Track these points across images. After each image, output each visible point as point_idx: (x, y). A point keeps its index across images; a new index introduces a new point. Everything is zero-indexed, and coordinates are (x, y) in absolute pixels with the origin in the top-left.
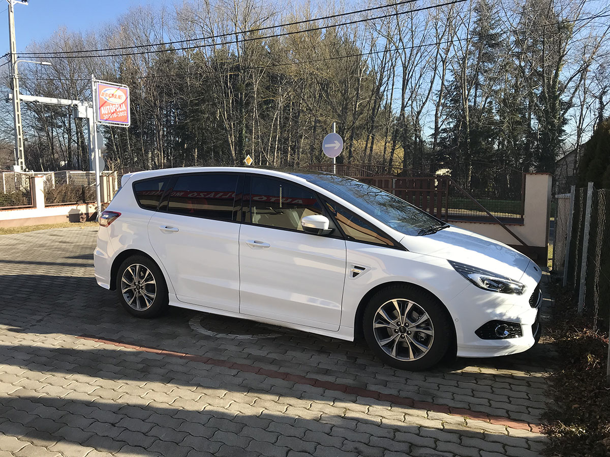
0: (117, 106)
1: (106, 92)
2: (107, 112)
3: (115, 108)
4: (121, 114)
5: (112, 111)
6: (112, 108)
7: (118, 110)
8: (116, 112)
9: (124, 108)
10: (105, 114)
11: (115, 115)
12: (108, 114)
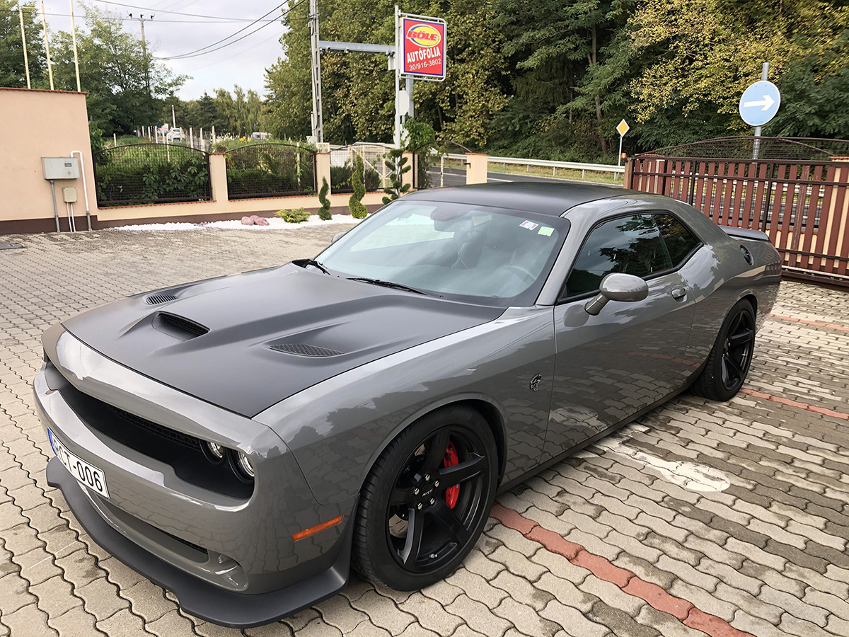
0: (428, 49)
2: (414, 60)
3: (425, 54)
4: (433, 63)
5: (421, 59)
6: (422, 55)
7: (429, 57)
8: (427, 60)
9: (439, 53)
10: (412, 63)
11: (425, 65)
12: (416, 62)
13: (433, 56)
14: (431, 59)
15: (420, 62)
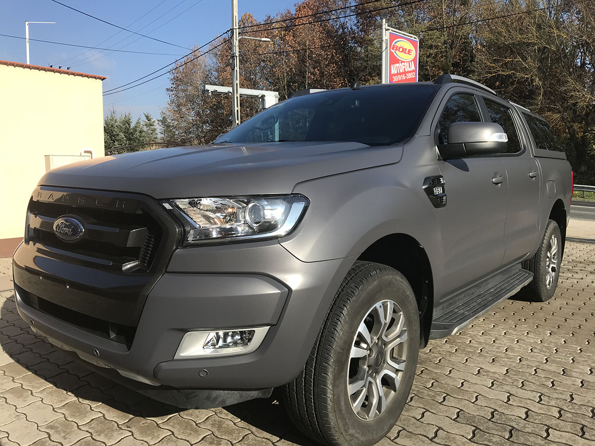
0: (406, 63)
1: (396, 44)
2: (396, 72)
3: (403, 67)
4: (410, 76)
5: (401, 71)
6: (402, 67)
7: (406, 70)
8: (405, 73)
9: (413, 68)
10: (395, 75)
11: (404, 77)
12: (397, 74)
13: (409, 70)
14: (408, 72)
15: (401, 74)
